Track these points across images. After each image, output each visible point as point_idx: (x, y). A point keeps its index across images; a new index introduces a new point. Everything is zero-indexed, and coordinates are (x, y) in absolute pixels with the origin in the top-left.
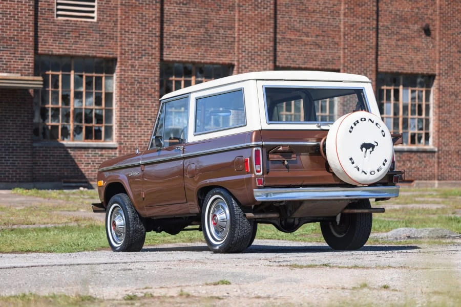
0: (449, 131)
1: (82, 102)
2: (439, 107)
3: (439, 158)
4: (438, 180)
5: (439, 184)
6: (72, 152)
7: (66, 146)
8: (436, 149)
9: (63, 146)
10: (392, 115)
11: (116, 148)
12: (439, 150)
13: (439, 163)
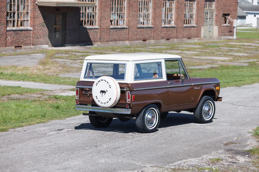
0: (180, 19)
1: (89, 10)
2: (178, 9)
3: (177, 29)
4: (176, 38)
5: (177, 40)
6: (88, 31)
7: (87, 28)
8: (176, 26)
9: (86, 28)
10: (164, 13)
11: (99, 29)
12: (177, 26)
13: (177, 32)
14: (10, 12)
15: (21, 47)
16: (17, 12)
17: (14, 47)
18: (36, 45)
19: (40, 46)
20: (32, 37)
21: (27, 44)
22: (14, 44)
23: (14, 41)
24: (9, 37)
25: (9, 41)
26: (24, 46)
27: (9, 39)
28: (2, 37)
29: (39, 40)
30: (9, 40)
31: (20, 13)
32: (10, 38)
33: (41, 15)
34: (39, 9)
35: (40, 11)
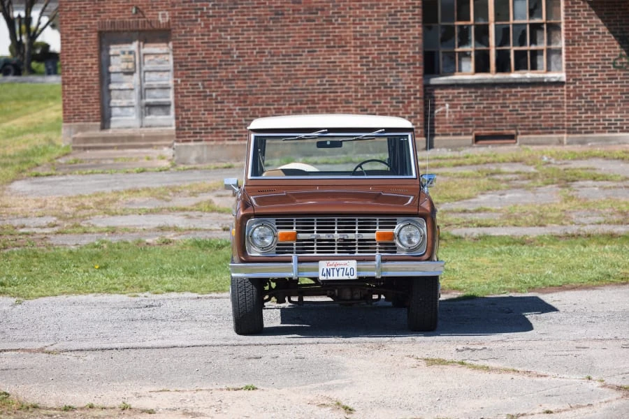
14: (461, 27)
15: (512, 137)
16: (496, 25)
17: (471, 138)
18: (586, 133)
19: (607, 135)
20: (565, 104)
21: (541, 129)
22: (471, 129)
23: (471, 119)
24: (444, 105)
25: (447, 117)
26: (522, 134)
27: (444, 112)
28: (401, 105)
29: (601, 114)
30: (444, 116)
31: (511, 26)
32: (448, 110)
33: (607, 31)
34: (593, 12)
35: (601, 17)
